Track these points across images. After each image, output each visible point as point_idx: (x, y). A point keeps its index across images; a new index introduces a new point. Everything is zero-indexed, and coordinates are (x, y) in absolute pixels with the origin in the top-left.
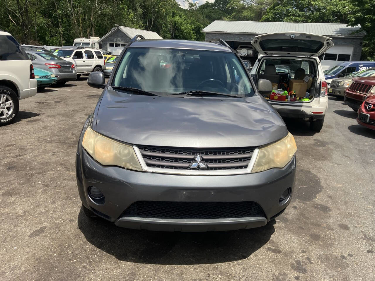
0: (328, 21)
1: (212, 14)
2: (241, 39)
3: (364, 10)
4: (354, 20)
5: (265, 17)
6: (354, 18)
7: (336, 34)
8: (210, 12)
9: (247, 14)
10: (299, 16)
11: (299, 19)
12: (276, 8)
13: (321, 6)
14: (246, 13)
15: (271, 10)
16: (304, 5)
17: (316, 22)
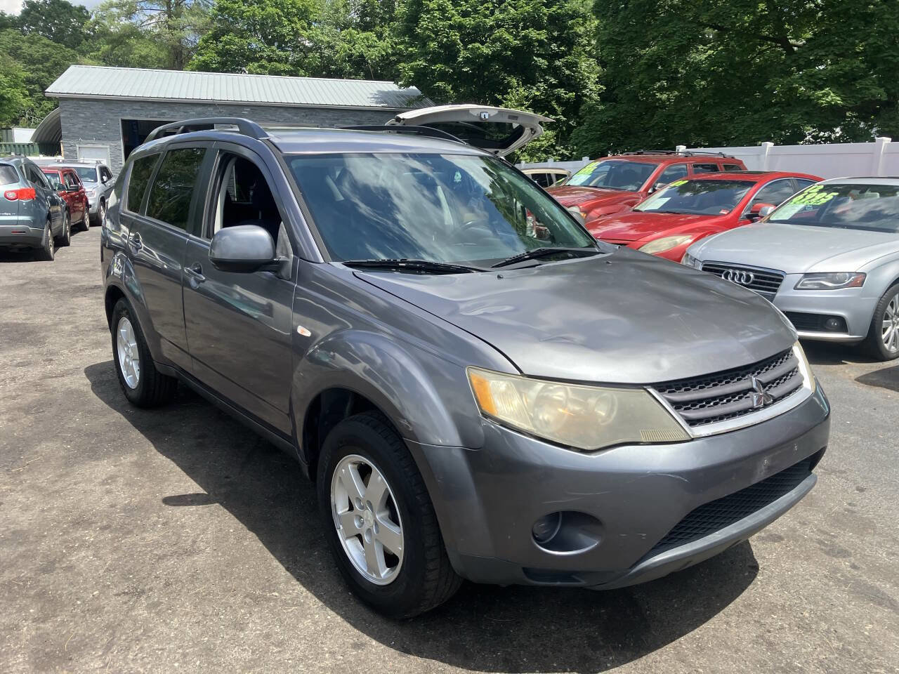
0: (338, 74)
1: (25, 46)
2: (163, 114)
3: (427, 54)
4: (412, 74)
5: (196, 59)
6: (412, 69)
7: (377, 103)
8: (15, 40)
9: (148, 50)
10: (279, 61)
11: (282, 66)
12: (224, 39)
13: (322, 41)
14: (141, 49)
15: (211, 43)
16: (285, 37)
17: (314, 75)
